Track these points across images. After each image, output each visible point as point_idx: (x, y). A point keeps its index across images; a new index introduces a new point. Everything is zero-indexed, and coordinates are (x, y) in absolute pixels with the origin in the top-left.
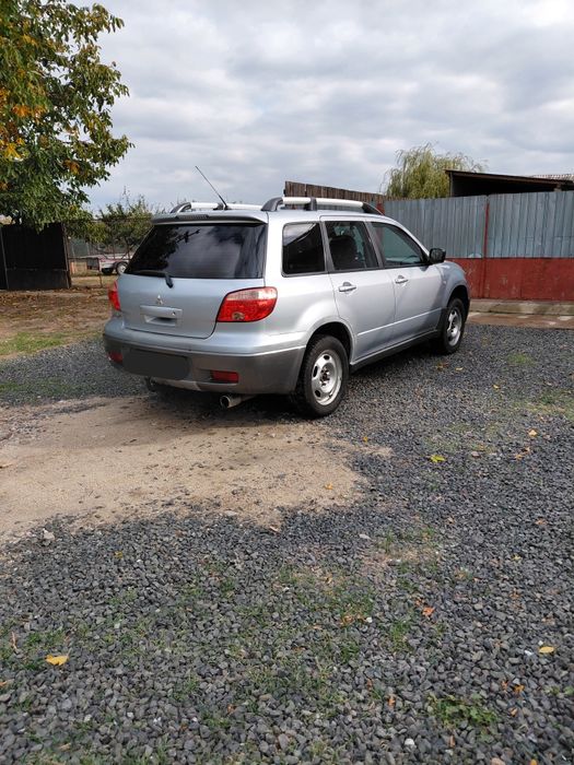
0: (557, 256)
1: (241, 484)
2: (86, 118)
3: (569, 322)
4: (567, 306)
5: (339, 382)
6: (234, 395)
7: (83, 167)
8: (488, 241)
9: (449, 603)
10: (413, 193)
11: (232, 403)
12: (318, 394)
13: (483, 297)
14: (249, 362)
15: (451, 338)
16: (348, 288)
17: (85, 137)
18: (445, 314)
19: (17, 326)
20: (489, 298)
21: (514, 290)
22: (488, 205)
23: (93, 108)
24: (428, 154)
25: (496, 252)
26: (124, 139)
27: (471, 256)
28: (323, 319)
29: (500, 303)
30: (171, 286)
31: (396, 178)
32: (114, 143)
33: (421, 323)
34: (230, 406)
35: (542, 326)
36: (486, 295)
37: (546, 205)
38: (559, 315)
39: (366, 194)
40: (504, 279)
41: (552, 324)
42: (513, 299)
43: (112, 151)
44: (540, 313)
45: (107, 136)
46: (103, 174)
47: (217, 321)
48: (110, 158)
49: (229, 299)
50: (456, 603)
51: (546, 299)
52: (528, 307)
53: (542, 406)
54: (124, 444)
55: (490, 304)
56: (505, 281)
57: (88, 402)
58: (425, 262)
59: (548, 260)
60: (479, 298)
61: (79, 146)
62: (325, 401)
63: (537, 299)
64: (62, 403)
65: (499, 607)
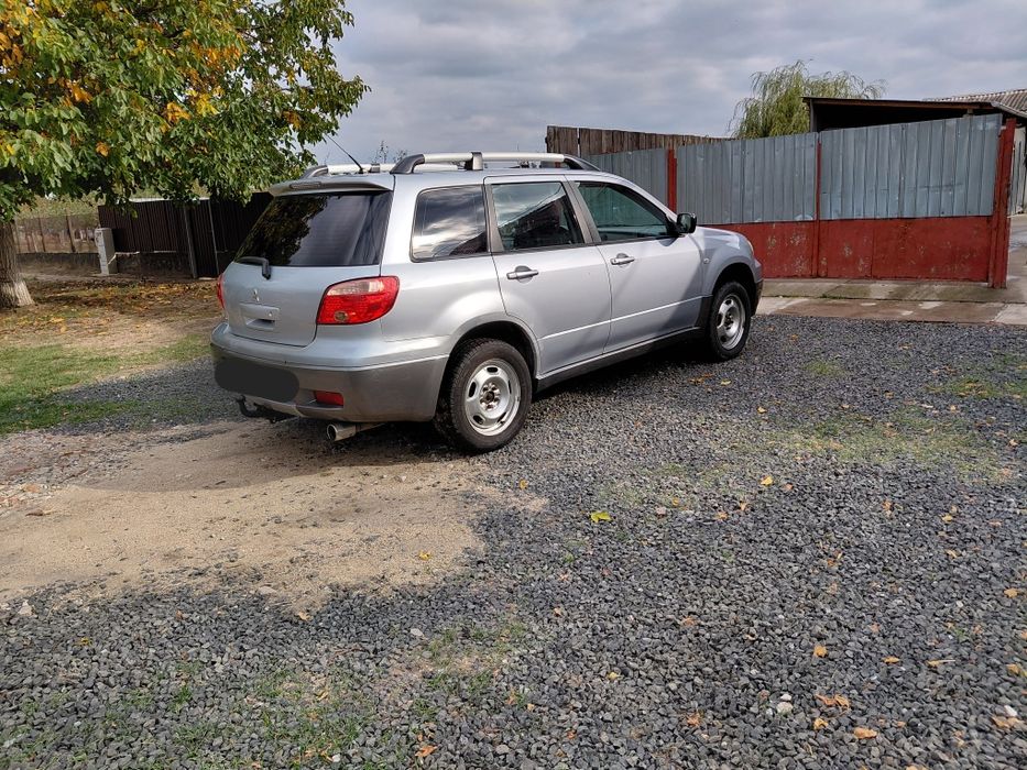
0: (922, 213)
1: (313, 548)
2: (302, 56)
3: (934, 311)
4: (939, 287)
5: (517, 403)
6: (345, 424)
7: (305, 118)
8: (822, 196)
9: (464, 740)
10: (775, 129)
11: (341, 433)
12: (478, 419)
13: (818, 276)
14: (356, 379)
15: (725, 339)
16: (525, 274)
17: (303, 80)
18: (710, 305)
19: (191, 326)
20: (826, 277)
21: (862, 264)
22: (820, 145)
23: (312, 44)
24: (799, 76)
25: (832, 212)
26: (358, 80)
27: (799, 218)
28: (478, 318)
29: (843, 283)
30: (268, 277)
31: (752, 111)
32: (345, 86)
33: (665, 318)
34: (338, 438)
35: (891, 318)
36: (823, 274)
37: (904, 143)
38: (922, 301)
39: (673, 136)
40: (846, 249)
41: (906, 313)
42: (861, 278)
43: (340, 97)
44: (896, 298)
45: (334, 77)
46: (330, 128)
47: (317, 323)
48: (340, 107)
49: (332, 292)
50: (476, 741)
51: (907, 278)
52: (881, 289)
53: (813, 440)
54: (207, 487)
55: (825, 285)
56: (848, 252)
57: (209, 428)
58: (673, 232)
59: (911, 221)
60: (812, 277)
61: (299, 93)
62: (493, 430)
63: (895, 278)
64: (179, 429)
65: (533, 752)
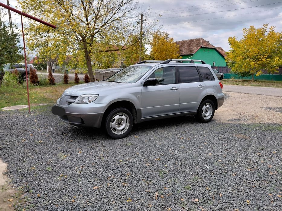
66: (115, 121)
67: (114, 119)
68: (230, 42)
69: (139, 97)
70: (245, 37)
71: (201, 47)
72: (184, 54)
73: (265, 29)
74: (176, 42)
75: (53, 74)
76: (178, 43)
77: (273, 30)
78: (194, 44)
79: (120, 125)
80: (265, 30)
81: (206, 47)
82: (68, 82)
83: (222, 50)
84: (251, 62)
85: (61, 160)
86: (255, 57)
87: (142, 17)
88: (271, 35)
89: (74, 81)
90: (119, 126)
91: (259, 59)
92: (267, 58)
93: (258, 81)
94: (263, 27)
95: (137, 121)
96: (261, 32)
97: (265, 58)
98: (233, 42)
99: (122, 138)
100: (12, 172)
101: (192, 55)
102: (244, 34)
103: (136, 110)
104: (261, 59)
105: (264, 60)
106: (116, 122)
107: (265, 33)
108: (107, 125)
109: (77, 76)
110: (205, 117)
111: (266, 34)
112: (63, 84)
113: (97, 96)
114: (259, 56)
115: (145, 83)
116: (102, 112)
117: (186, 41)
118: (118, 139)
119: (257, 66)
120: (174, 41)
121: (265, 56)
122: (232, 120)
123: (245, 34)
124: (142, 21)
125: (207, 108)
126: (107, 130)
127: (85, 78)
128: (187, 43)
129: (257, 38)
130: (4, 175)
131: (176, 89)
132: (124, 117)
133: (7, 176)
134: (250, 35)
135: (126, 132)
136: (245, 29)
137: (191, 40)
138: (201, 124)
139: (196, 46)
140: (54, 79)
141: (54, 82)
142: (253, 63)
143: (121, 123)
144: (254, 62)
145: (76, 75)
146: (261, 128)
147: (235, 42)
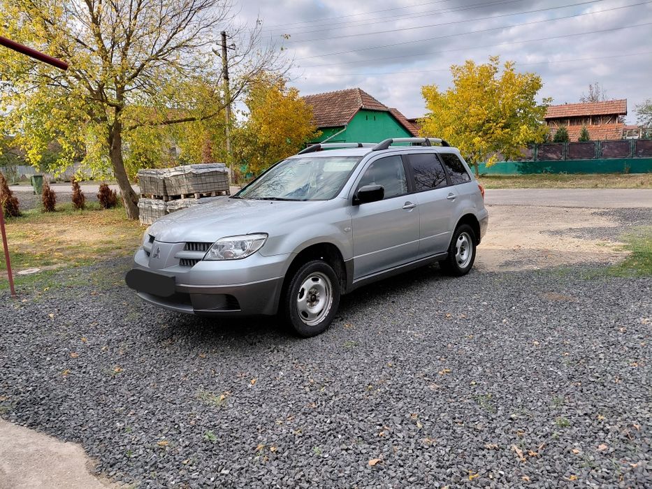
66: (306, 293)
67: (303, 290)
68: (425, 95)
69: (348, 231)
70: (457, 85)
71: (361, 109)
72: (325, 126)
73: (495, 66)
74: (304, 98)
75: (12, 188)
76: (308, 100)
77: (512, 70)
78: (343, 101)
79: (313, 301)
80: (495, 68)
81: (370, 108)
82: (56, 207)
83: (399, 114)
84: (474, 137)
85: (219, 408)
86: (480, 127)
87: (224, 40)
88: (509, 79)
89: (70, 203)
90: (312, 306)
91: (488, 130)
92: (503, 128)
93: (487, 177)
94: (490, 63)
95: (345, 288)
96: (488, 73)
97: (499, 127)
98: (431, 96)
99: (321, 332)
100: (114, 464)
101: (343, 127)
102: (454, 79)
103: (343, 264)
104: (492, 130)
105: (499, 131)
106: (307, 297)
107: (495, 76)
108: (290, 307)
109: (79, 191)
110: (461, 262)
111: (498, 77)
112: (43, 212)
113: (263, 237)
114: (487, 125)
115: (354, 197)
116: (280, 275)
117: (325, 95)
118: (313, 336)
119: (484, 145)
120: (301, 95)
121: (500, 125)
122: (507, 264)
123: (456, 78)
124: (226, 50)
125: (463, 244)
126: (292, 317)
127: (100, 193)
128: (328, 100)
129: (481, 86)
130: (96, 475)
131: (412, 208)
132: (320, 282)
133: (109, 477)
134: (467, 79)
135: (326, 317)
136: (456, 68)
137: (336, 94)
138: (455, 280)
139: (349, 107)
140: (18, 203)
141: (16, 208)
142: (478, 139)
143: (315, 296)
144: (479, 136)
145: (77, 186)
146: (576, 274)
147: (436, 96)
